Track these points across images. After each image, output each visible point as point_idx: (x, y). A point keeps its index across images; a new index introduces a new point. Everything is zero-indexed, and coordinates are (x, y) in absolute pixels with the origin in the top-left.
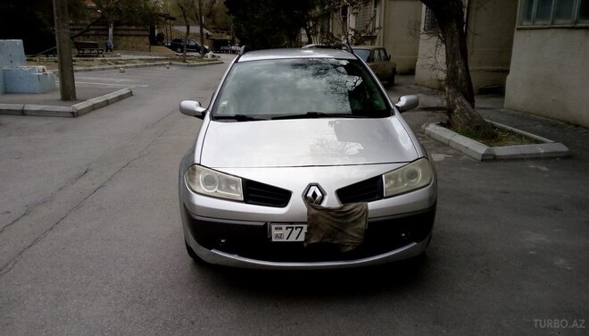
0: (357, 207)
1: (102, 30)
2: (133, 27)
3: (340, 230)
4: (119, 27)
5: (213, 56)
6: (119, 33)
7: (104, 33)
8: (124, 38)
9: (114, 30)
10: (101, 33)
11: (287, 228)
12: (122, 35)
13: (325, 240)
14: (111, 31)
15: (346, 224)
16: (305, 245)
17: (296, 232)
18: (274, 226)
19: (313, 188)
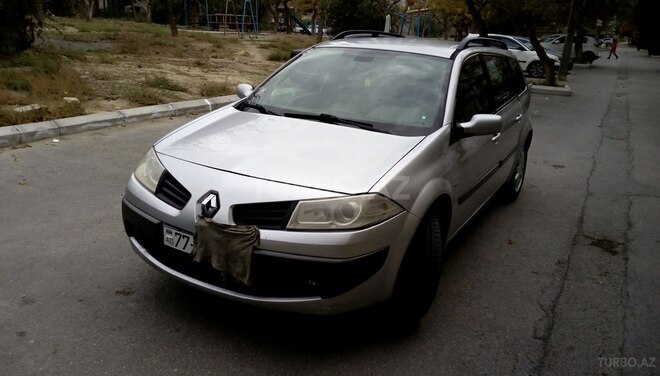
11: (176, 234)
17: (183, 241)
18: (165, 229)
19: (212, 196)
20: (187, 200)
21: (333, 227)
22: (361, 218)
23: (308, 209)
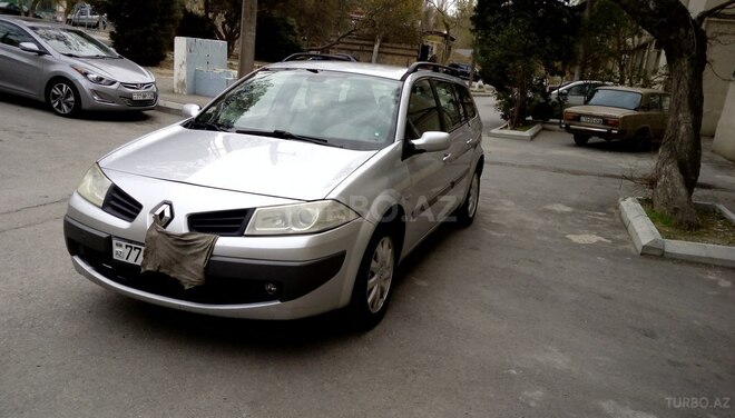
0: (203, 238)
1: (370, 45)
2: (403, 46)
3: (177, 263)
4: (386, 44)
5: (480, 87)
6: (385, 50)
7: (370, 49)
8: (390, 57)
9: (380, 46)
10: (365, 48)
11: (127, 246)
12: (387, 54)
13: (162, 271)
14: (376, 47)
15: (184, 256)
16: (142, 271)
17: (134, 253)
18: (114, 242)
19: (165, 206)
20: (138, 212)
21: (291, 232)
22: (318, 223)
23: (265, 216)
